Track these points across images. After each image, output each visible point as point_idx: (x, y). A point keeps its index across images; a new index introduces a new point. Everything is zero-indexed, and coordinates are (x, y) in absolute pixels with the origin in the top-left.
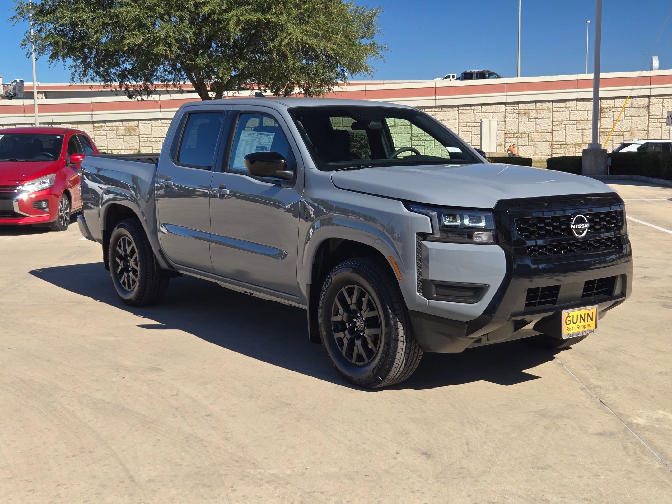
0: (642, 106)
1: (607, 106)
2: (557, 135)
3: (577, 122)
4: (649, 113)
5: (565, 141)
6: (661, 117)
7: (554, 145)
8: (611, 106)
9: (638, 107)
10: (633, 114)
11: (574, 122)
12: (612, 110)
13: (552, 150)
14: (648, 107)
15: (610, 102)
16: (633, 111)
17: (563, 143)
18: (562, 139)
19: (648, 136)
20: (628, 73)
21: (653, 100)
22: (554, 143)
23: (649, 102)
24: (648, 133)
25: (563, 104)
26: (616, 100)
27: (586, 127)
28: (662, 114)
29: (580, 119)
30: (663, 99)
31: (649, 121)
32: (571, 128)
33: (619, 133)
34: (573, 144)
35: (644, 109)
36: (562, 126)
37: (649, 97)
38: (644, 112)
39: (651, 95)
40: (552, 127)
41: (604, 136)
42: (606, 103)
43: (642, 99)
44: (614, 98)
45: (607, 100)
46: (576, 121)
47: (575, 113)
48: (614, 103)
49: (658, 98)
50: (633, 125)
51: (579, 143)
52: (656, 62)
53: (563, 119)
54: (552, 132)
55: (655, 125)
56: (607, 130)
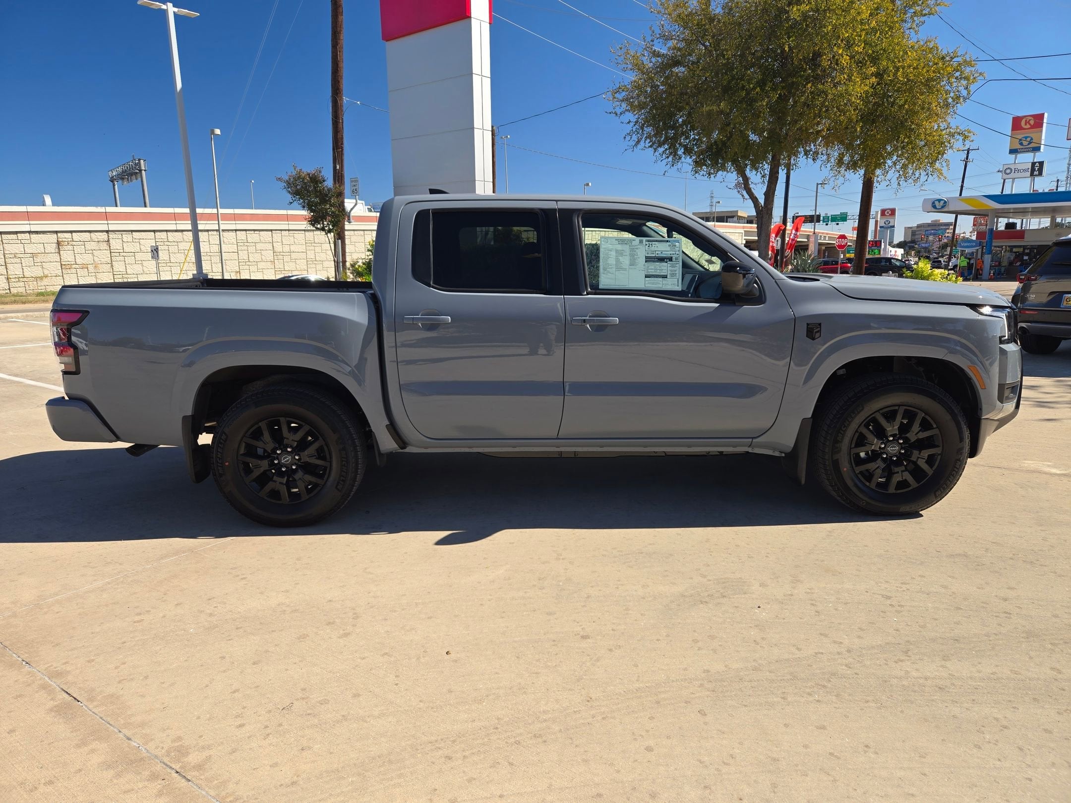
0: (102, 240)
1: (65, 240)
2: (12, 268)
3: (33, 255)
4: (110, 247)
5: (24, 275)
6: (122, 251)
7: (10, 278)
8: (69, 240)
9: (98, 242)
10: (93, 248)
11: (30, 255)
12: (71, 243)
13: (9, 284)
14: (108, 241)
15: (68, 235)
16: (93, 245)
17: (20, 276)
18: (19, 272)
19: (113, 269)
20: (84, 208)
21: (111, 235)
22: (11, 277)
23: (108, 236)
24: (112, 266)
25: (14, 236)
26: (74, 234)
27: (44, 260)
28: (123, 248)
29: (36, 252)
30: (121, 234)
31: (111, 254)
32: (27, 261)
33: (82, 265)
34: (32, 277)
35: (105, 244)
36: (17, 259)
37: (107, 232)
38: (104, 246)
39: (109, 230)
40: (5, 260)
41: (67, 269)
42: (63, 236)
43: (101, 234)
44: (71, 232)
45: (64, 234)
46: (32, 253)
47: (29, 246)
48: (72, 236)
49: (117, 233)
50: (96, 258)
51: (40, 276)
52: (48, 199)
53: (17, 252)
54: (6, 265)
55: (118, 259)
56: (68, 263)
